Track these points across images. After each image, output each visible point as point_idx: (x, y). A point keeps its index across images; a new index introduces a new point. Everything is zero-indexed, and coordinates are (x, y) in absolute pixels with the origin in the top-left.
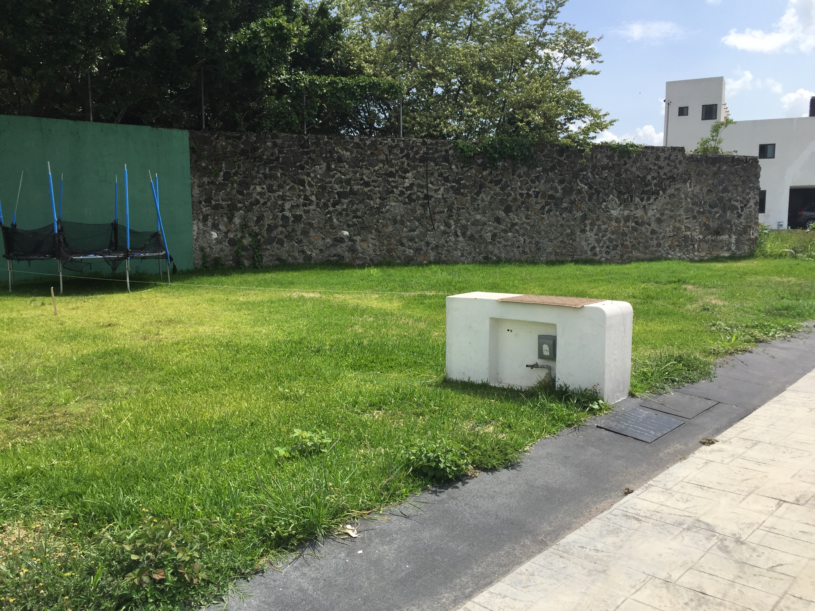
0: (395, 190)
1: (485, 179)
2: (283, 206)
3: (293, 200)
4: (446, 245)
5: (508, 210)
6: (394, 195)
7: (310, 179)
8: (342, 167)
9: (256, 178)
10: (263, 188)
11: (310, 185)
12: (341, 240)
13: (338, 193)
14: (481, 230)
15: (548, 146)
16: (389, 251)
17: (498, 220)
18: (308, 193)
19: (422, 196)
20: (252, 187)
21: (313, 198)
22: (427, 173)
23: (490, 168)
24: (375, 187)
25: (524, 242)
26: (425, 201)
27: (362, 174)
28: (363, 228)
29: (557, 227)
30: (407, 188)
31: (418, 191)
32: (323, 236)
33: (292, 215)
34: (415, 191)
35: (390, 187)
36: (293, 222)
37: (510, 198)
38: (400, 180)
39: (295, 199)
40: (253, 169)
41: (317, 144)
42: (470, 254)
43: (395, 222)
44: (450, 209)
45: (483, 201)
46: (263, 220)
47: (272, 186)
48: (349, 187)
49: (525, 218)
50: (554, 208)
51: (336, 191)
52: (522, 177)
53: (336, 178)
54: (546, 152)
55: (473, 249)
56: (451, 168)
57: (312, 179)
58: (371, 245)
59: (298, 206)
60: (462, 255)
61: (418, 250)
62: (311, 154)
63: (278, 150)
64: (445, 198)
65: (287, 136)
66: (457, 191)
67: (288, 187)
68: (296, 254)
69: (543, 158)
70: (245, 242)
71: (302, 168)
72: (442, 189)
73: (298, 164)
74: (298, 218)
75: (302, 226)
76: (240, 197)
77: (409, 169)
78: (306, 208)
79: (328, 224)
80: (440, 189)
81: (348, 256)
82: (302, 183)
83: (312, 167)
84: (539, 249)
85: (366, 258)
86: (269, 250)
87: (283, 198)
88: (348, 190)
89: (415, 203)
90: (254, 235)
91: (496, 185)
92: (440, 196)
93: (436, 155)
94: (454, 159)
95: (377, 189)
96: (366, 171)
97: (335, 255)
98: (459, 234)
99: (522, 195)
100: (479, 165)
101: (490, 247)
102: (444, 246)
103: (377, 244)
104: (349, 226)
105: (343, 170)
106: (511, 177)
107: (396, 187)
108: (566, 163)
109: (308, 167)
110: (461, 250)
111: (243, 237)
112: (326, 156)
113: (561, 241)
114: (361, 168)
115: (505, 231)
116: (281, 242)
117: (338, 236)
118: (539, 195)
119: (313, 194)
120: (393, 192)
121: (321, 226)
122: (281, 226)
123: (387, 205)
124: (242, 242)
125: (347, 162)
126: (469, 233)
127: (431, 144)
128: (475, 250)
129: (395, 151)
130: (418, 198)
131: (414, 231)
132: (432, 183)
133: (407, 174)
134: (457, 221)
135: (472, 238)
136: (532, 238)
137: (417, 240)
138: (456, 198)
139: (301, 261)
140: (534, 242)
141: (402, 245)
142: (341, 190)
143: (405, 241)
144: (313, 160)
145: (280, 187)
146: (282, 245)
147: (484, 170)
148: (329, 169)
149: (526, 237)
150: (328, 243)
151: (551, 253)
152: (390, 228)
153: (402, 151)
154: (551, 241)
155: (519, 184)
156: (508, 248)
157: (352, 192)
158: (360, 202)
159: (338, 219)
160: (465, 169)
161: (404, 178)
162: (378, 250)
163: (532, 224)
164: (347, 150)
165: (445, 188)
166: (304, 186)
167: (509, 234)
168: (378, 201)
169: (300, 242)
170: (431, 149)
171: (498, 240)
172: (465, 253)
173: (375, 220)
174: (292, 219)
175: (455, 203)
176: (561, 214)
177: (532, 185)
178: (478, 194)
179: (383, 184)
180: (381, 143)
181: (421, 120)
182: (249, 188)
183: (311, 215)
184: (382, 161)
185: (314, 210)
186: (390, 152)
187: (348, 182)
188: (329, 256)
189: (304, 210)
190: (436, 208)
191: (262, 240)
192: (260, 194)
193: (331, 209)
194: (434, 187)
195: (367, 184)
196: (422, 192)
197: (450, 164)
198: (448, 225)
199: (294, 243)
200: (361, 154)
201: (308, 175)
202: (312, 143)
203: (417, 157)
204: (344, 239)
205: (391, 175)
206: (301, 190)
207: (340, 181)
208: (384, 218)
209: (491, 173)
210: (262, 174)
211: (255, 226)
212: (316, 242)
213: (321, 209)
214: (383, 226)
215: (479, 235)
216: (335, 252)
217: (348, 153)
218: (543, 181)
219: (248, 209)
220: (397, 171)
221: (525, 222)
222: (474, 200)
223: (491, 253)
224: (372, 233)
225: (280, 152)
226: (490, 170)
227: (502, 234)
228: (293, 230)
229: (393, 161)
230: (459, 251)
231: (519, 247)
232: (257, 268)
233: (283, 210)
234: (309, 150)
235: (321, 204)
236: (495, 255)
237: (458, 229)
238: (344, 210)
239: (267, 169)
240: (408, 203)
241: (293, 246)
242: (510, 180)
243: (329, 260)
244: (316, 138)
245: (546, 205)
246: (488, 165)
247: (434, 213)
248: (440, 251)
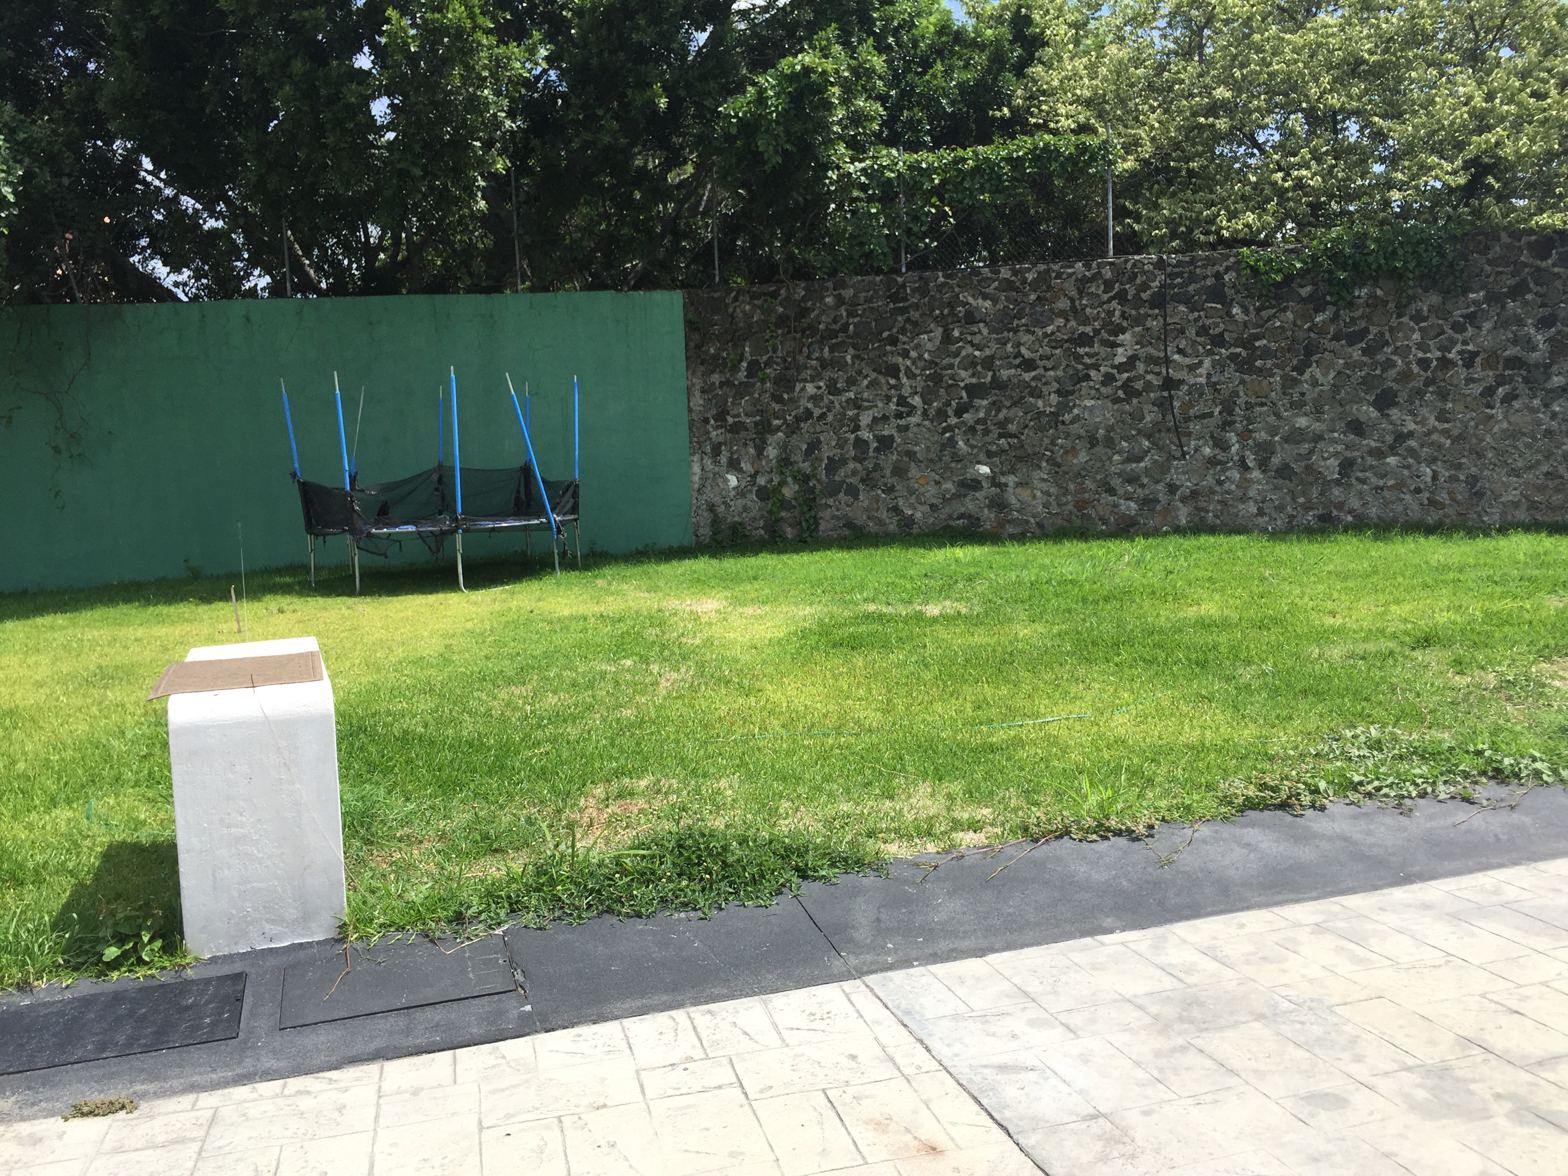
0: (1093, 373)
1: (1321, 331)
2: (856, 419)
3: (876, 406)
4: (1218, 488)
5: (1385, 401)
6: (1092, 383)
7: (909, 363)
8: (975, 334)
9: (807, 368)
10: (819, 388)
11: (911, 375)
12: (975, 484)
13: (966, 387)
14: (1311, 452)
15: (1504, 236)
16: (1081, 505)
17: (1357, 427)
18: (906, 391)
19: (1156, 381)
20: (798, 387)
21: (917, 401)
22: (1165, 328)
23: (1334, 304)
24: (1046, 369)
25: (1435, 477)
26: (1166, 394)
27: (1018, 345)
28: (1020, 459)
29: (1534, 438)
30: (1121, 368)
31: (1146, 372)
32: (937, 478)
33: (875, 436)
34: (1141, 372)
35: (1080, 367)
36: (877, 450)
37: (1392, 373)
38: (1104, 351)
39: (880, 404)
40: (801, 351)
41: (923, 291)
42: (1281, 508)
43: (1093, 441)
44: (1228, 407)
45: (1315, 383)
46: (820, 450)
47: (836, 382)
48: (990, 374)
49: (1437, 419)
50: (1522, 389)
51: (962, 384)
52: (1425, 319)
53: (963, 358)
54: (1496, 250)
55: (1288, 499)
56: (1229, 314)
57: (914, 363)
58: (1038, 494)
59: (885, 418)
60: (1261, 513)
61: (1148, 503)
62: (912, 313)
63: (847, 310)
64: (1216, 384)
65: (863, 281)
66: (1245, 366)
67: (866, 382)
68: (884, 515)
69: (1488, 268)
70: (788, 492)
71: (894, 341)
72: (1207, 363)
73: (885, 334)
74: (885, 443)
75: (895, 457)
76: (777, 407)
77: (1125, 324)
78: (902, 422)
79: (946, 453)
80: (1201, 363)
81: (989, 517)
82: (893, 371)
83: (912, 339)
84: (1480, 495)
85: (1027, 522)
86: (831, 507)
87: (856, 404)
88: (989, 379)
89: (1141, 399)
90: (804, 479)
91: (1351, 344)
92: (1202, 380)
93: (1191, 288)
94: (1238, 292)
95: (1052, 373)
96: (1026, 338)
97: (962, 516)
98: (1250, 465)
99: (1424, 364)
100: (1304, 301)
101: (1337, 493)
102: (1213, 493)
103: (1052, 490)
104: (990, 454)
105: (977, 339)
106: (1394, 322)
107: (1096, 367)
108: (1558, 276)
109: (905, 339)
110: (1256, 502)
111: (782, 483)
112: (942, 313)
113: (1548, 473)
114: (1016, 331)
115: (1379, 454)
116: (853, 491)
117: (968, 476)
118: (1478, 360)
119: (916, 393)
120: (1087, 377)
121: (933, 456)
122: (855, 459)
123: (1074, 406)
124: (780, 492)
125: (985, 322)
126: (1276, 461)
127: (1179, 263)
128: (1294, 499)
129: (1093, 289)
130: (1148, 386)
131: (1140, 459)
132: (1180, 351)
133: (1121, 337)
134: (1245, 435)
135: (1284, 472)
136: (1459, 467)
137: (1145, 481)
138: (1242, 382)
139: (892, 527)
140: (1462, 477)
141: (1111, 491)
142: (974, 381)
143: (1116, 482)
144: (915, 324)
145: (851, 382)
146: (856, 497)
147: (1317, 311)
148: (947, 338)
149: (1439, 467)
150: (948, 490)
151: (1516, 505)
152: (1083, 457)
153: (1109, 285)
154: (1515, 472)
155: (1416, 336)
156: (1387, 494)
157: (998, 384)
158: (1015, 404)
159: (967, 442)
160: (1265, 314)
161: (1114, 345)
162: (1054, 503)
163: (1456, 432)
164: (985, 297)
165: (1213, 361)
166: (898, 379)
167: (1391, 460)
168: (1054, 398)
169: (890, 490)
170: (1179, 275)
171: (1360, 474)
172: (1268, 508)
173: (1047, 441)
174: (875, 445)
175: (1241, 394)
176: (1546, 406)
177: (1456, 336)
178: (1300, 369)
179: (1064, 363)
180: (1059, 276)
181: (1172, 214)
182: (793, 390)
183: (911, 435)
184: (1062, 314)
185: (918, 425)
186: (1080, 292)
187: (988, 363)
188: (950, 517)
189: (898, 426)
190: (1193, 406)
191: (818, 486)
192: (814, 398)
193: (953, 421)
194: (1188, 361)
195: (1028, 365)
196: (1158, 374)
197: (1228, 304)
198: (1221, 445)
199: (879, 492)
200: (1016, 302)
201: (906, 354)
202: (914, 291)
203: (1145, 296)
204: (979, 482)
205: (1084, 340)
206: (892, 387)
207: (971, 363)
208: (1067, 435)
209: (1336, 317)
210: (817, 359)
211: (804, 461)
212: (922, 490)
213: (932, 421)
214: (1066, 453)
215: (1303, 464)
216: (963, 510)
217: (988, 304)
218: (1487, 326)
219: (792, 430)
220: (1097, 332)
221: (1434, 430)
222: (1289, 383)
223: (1340, 506)
224: (1040, 468)
225: (850, 314)
226: (1334, 309)
227: (1370, 461)
228: (877, 467)
229: (1088, 310)
230: (1252, 503)
231: (1418, 491)
232: (805, 542)
233: (857, 428)
234: (906, 304)
235: (932, 413)
236: (1350, 512)
237: (1248, 453)
238: (978, 422)
239: (827, 350)
240: (1124, 400)
241: (877, 499)
242: (1391, 329)
243: (948, 526)
244: (921, 278)
245: (1499, 384)
246: (1328, 298)
247: (1187, 420)
248: (1201, 504)
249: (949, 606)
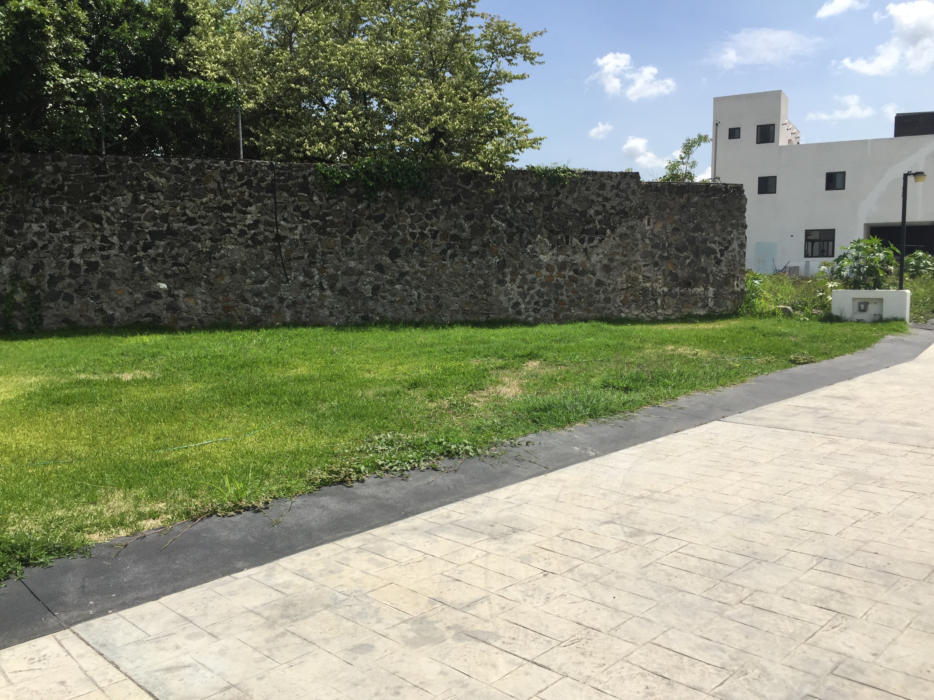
0: (232, 229)
1: (362, 215)
2: (71, 249)
3: (85, 242)
4: (307, 300)
5: (394, 255)
6: (232, 235)
7: (109, 214)
8: (155, 199)
9: (32, 213)
10: (42, 227)
11: (110, 222)
12: (157, 295)
13: (150, 233)
14: (357, 281)
15: (449, 170)
16: (226, 309)
17: (380, 268)
18: (107, 233)
19: (271, 236)
20: (26, 225)
21: (115, 239)
22: (275, 206)
23: (367, 199)
24: (203, 225)
25: (419, 297)
26: (276, 244)
27: (184, 208)
28: (187, 280)
29: (464, 277)
30: (250, 227)
31: (265, 230)
32: (130, 290)
33: (84, 261)
34: (262, 230)
35: (224, 225)
36: (86, 271)
37: (397, 240)
38: (239, 216)
39: (88, 241)
40: (27, 202)
41: (118, 168)
42: (342, 312)
43: (233, 270)
44: (312, 255)
45: (358, 243)
46: (43, 269)
47: (55, 224)
48: (166, 225)
49: (419, 265)
50: (459, 251)
51: (147, 231)
52: (413, 212)
53: (147, 214)
54: (445, 178)
55: (346, 307)
56: (311, 200)
57: (113, 214)
58: (199, 302)
59: (92, 250)
60: (331, 315)
61: (267, 308)
62: (110, 181)
63: (62, 176)
64: (305, 240)
65: (74, 157)
66: (321, 230)
67: (77, 225)
68: (92, 314)
69: (442, 187)
70: (19, 298)
71: (98, 199)
72: (300, 227)
73: (91, 194)
74: (93, 267)
75: (99, 276)
76: (9, 239)
77: (251, 200)
78: (105, 253)
79: (137, 274)
80: (296, 227)
81: (166, 316)
82: (98, 219)
83: (111, 199)
84: (440, 306)
85: (193, 319)
86: (52, 308)
87: (71, 239)
88: (165, 228)
89: (262, 246)
90: (31, 289)
91: (376, 222)
92: (297, 237)
93: (290, 183)
94: (316, 188)
95: (206, 227)
96: (189, 204)
97: (148, 315)
98: (325, 287)
99: (413, 235)
100: (351, 196)
101: (371, 303)
102: (305, 303)
103: (208, 300)
104: (167, 276)
105: (156, 203)
106: (398, 211)
107: (234, 225)
108: (474, 194)
109: (106, 199)
110: (329, 309)
111: (13, 292)
112: (132, 184)
113: (471, 295)
114: (182, 199)
115: (392, 283)
116: (69, 298)
117: (152, 290)
118: (438, 235)
119: (114, 234)
120: (229, 231)
121: (127, 276)
122: (70, 276)
123: (221, 248)
124: (12, 298)
125: (162, 192)
126: (339, 285)
127: (282, 168)
128: (349, 307)
129: (231, 178)
130: (266, 239)
131: (262, 282)
132: (285, 220)
133: (249, 208)
134: (322, 270)
135: (343, 292)
136: (430, 291)
137: (266, 295)
138: (320, 240)
139: (98, 323)
140: (432, 297)
141: (245, 301)
142: (155, 229)
143: (248, 296)
144: (113, 189)
145: (66, 225)
146: (71, 302)
147: (359, 201)
148: (136, 200)
149: (421, 291)
150: (138, 299)
151: (457, 312)
152: (227, 279)
153: (241, 177)
154: (456, 295)
155: (409, 220)
156: (396, 305)
157: (171, 232)
158: (183, 245)
159: (151, 268)
160: (331, 202)
161: (245, 213)
162: (209, 308)
163: (429, 273)
164: (161, 176)
165: (303, 226)
166: (101, 225)
167: (398, 287)
168: (208, 243)
169: (96, 297)
170: (283, 174)
171: (382, 294)
172: (335, 311)
173: (204, 269)
174: (85, 267)
175: (320, 246)
176: (470, 261)
177: (428, 222)
178: (351, 234)
179: (215, 221)
180: (209, 167)
181: (277, 138)
182: (21, 227)
183: (111, 262)
184: (212, 191)
185: (116, 255)
186: (224, 179)
187: (165, 218)
188: (140, 316)
189: (102, 256)
190: (293, 252)
191: (42, 295)
192: (39, 234)
193: (141, 254)
194: (289, 225)
195: (191, 221)
196: (272, 232)
197: (311, 195)
198: (309, 275)
199: (89, 299)
200: (182, 181)
201: (106, 209)
202: (111, 167)
203: (263, 185)
204: (160, 294)
205: (227, 208)
206: (97, 230)
207: (153, 218)
208: (217, 266)
209: (368, 206)
210: (40, 207)
211: (31, 277)
212: (119, 298)
213: (126, 253)
214: (217, 277)
215: (354, 287)
216: (149, 311)
217: (163, 180)
218: (442, 217)
219: (21, 255)
220: (234, 204)
221: (418, 271)
222: (345, 242)
223: (373, 311)
224: (200, 286)
225: (64, 179)
226: (367, 202)
227: (387, 287)
228: (86, 282)
229: (229, 190)
230: (326, 309)
231: (411, 303)
232: (33, 332)
233: (71, 256)
234: (106, 176)
235: (126, 248)
236: (378, 315)
237: (323, 280)
238: (158, 255)
239: (47, 201)
240: (252, 246)
241: (87, 304)
242: (396, 216)
243: (138, 322)
244: (116, 160)
245: (449, 248)
246: (364, 196)
247: (290, 260)
248: (298, 309)
249: (139, 374)
